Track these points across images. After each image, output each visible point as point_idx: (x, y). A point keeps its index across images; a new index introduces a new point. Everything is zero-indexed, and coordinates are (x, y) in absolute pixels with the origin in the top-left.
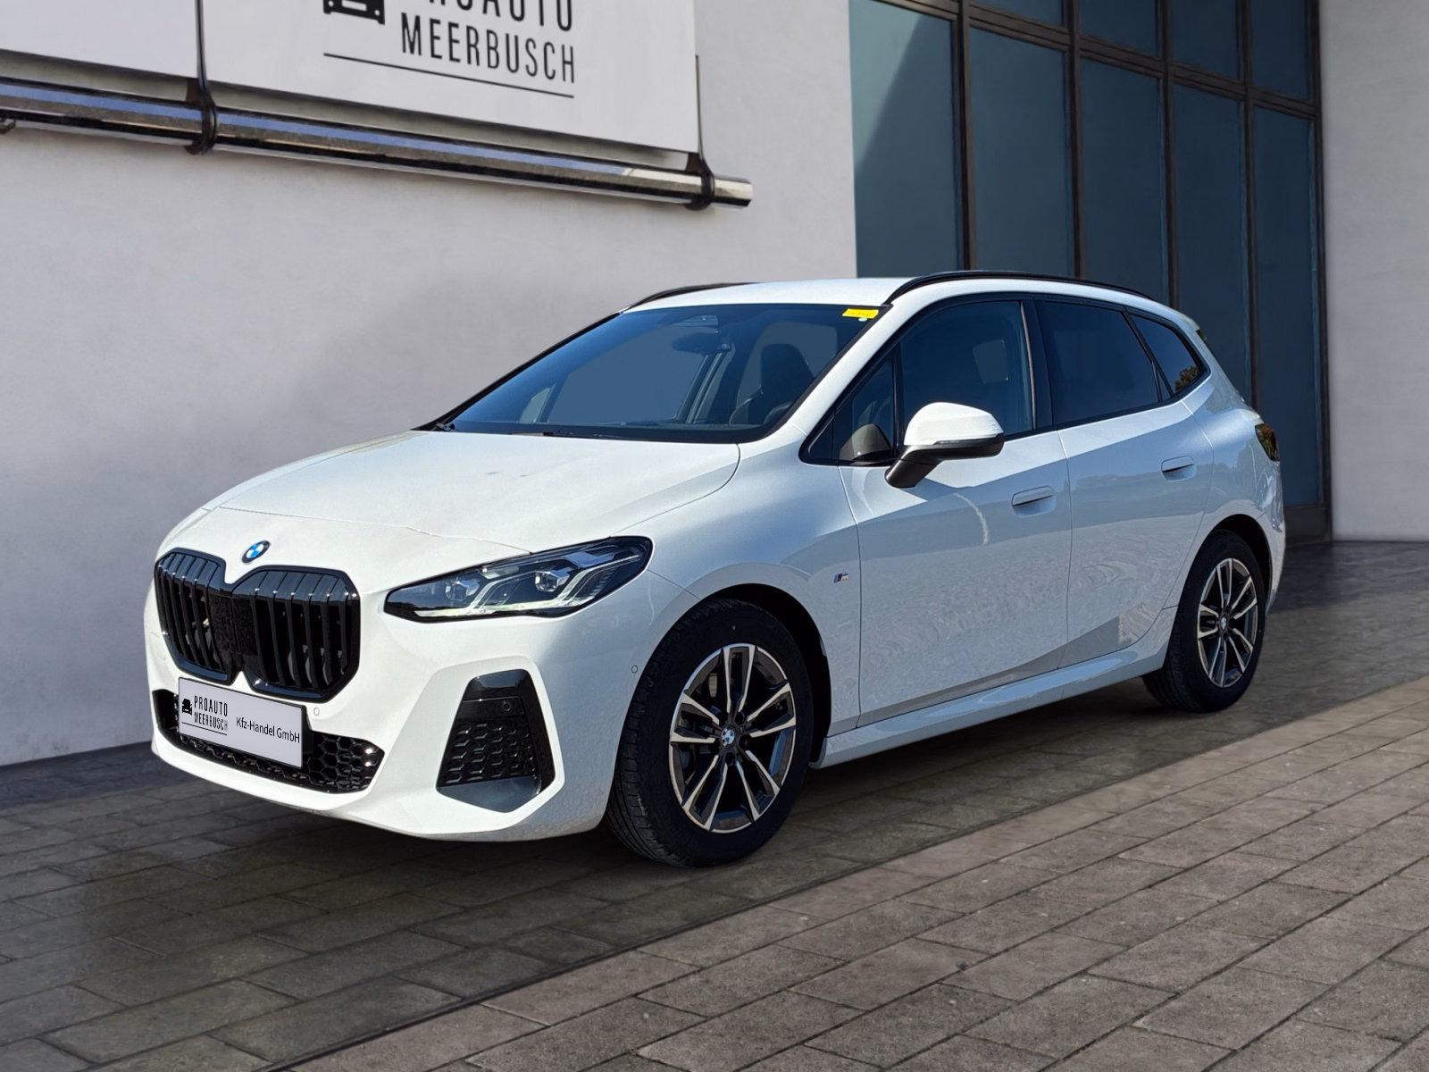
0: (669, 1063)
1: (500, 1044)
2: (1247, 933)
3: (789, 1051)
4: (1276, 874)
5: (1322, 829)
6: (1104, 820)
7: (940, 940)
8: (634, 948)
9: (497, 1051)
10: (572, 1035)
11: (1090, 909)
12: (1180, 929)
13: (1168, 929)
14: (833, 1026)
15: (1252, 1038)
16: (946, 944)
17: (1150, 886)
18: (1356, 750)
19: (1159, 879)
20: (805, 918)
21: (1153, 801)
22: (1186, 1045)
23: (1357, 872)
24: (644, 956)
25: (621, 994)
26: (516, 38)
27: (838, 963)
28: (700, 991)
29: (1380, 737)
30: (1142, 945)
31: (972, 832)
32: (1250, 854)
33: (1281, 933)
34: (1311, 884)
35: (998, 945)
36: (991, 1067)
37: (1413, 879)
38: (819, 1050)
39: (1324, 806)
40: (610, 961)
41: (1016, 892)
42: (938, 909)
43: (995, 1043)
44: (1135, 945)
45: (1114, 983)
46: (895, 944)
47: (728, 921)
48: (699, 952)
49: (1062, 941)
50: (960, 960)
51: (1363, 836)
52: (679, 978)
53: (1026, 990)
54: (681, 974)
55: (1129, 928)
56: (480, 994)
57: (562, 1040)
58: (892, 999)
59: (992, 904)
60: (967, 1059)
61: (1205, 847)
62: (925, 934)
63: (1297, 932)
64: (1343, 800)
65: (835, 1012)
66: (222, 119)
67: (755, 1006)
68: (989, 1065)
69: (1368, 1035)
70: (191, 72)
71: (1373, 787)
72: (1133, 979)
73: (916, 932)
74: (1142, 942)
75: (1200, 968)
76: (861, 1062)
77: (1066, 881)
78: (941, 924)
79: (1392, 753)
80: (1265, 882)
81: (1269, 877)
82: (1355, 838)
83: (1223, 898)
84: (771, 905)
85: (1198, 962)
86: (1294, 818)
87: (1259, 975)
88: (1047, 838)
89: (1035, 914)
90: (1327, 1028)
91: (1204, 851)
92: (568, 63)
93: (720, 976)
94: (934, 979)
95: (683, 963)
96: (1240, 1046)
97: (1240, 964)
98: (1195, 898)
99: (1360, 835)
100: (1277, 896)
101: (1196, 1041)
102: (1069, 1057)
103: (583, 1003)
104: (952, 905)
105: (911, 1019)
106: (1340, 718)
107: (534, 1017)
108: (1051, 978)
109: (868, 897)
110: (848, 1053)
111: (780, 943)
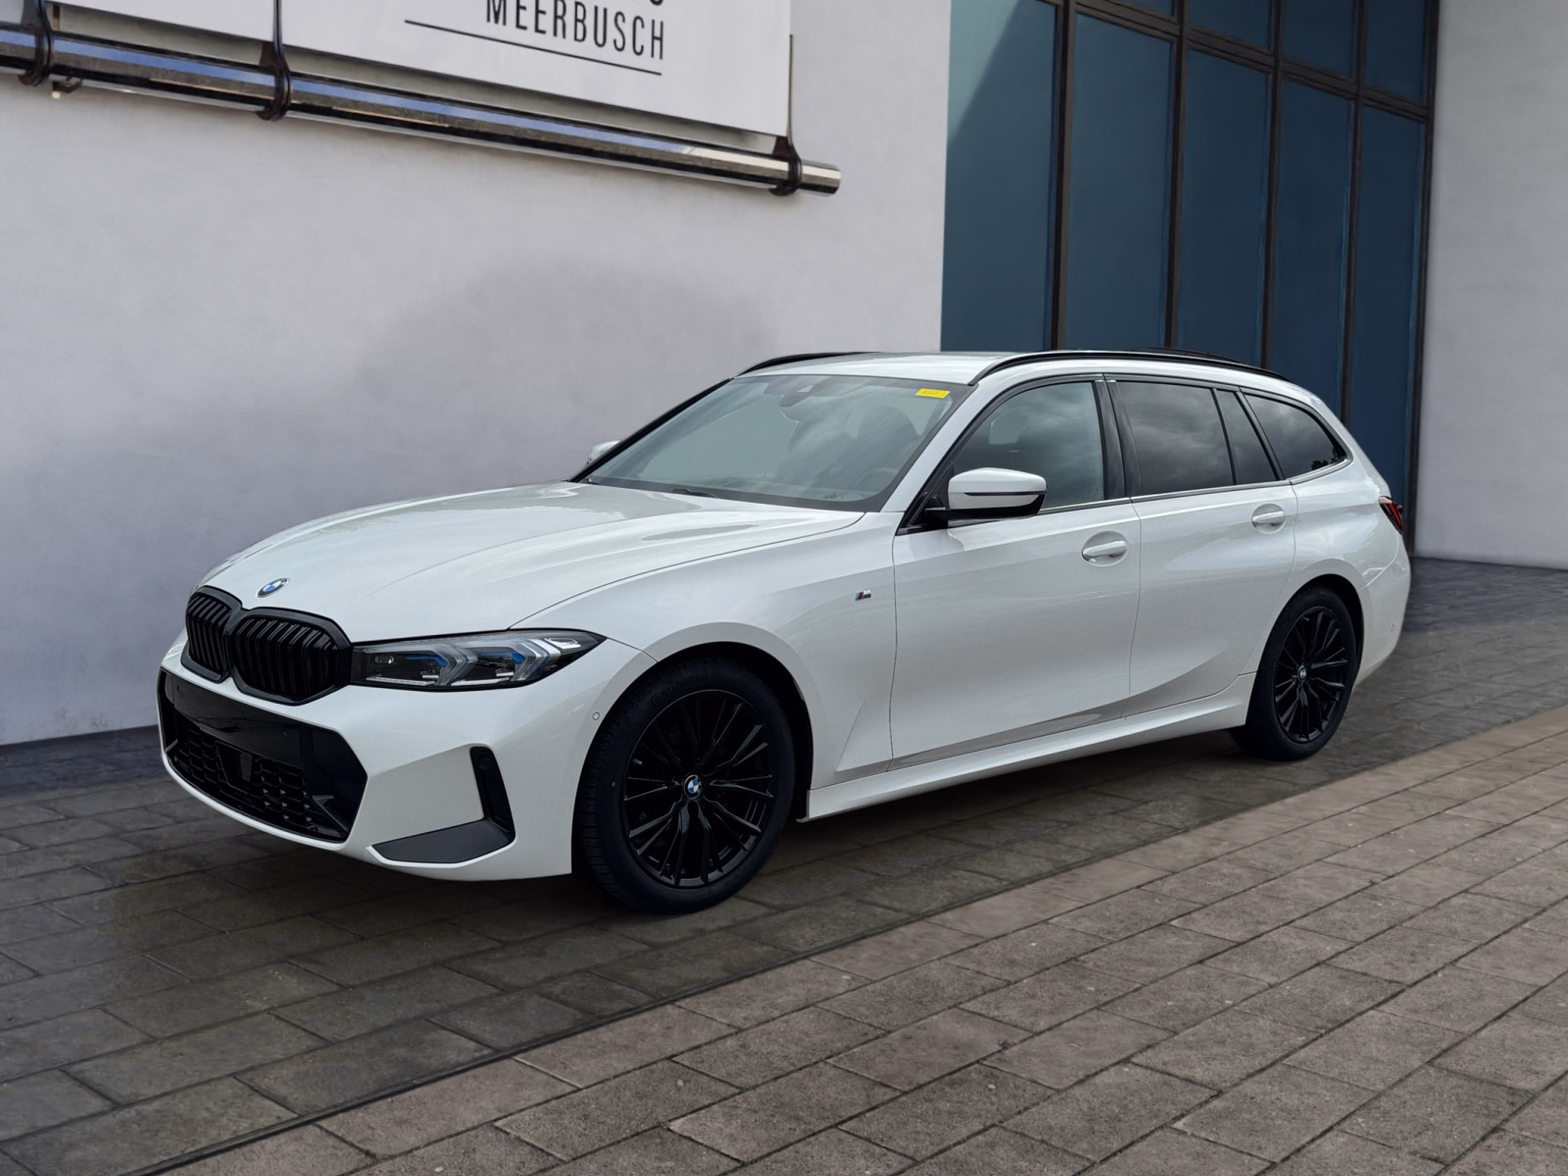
0: (700, 1141)
1: (530, 1107)
2: (1296, 1024)
3: (823, 1134)
4: (1329, 955)
5: (1380, 904)
6: (1157, 879)
7: (982, 1012)
8: (672, 1002)
9: (527, 1115)
10: (605, 1100)
11: (1137, 985)
12: (1228, 1015)
13: (1215, 1015)
14: (869, 1107)
15: (1293, 1148)
16: (988, 1017)
17: (1201, 962)
18: (1423, 813)
19: (1211, 954)
20: (846, 977)
21: (1210, 860)
22: (1225, 1153)
23: (1413, 958)
24: (682, 1010)
25: (656, 1055)
26: (605, 10)
27: (879, 1032)
28: (737, 1057)
29: (1447, 798)
30: (1190, 1031)
31: (1023, 885)
32: (1305, 929)
33: (1330, 1026)
34: (1363, 970)
35: (1042, 1022)
36: (1027, 1167)
37: (1467, 971)
38: (853, 1134)
39: (1384, 877)
40: (646, 1016)
41: (1064, 960)
42: (985, 975)
43: (1033, 1138)
44: (1182, 1030)
45: (1158, 1074)
46: (937, 1013)
47: (769, 975)
48: (738, 1010)
49: (1107, 1021)
50: (1003, 1037)
51: (1422, 916)
52: (716, 1040)
53: (1068, 1077)
54: (719, 1035)
55: (1176, 1010)
56: (513, 1047)
57: (593, 1106)
58: (931, 1079)
59: (1038, 973)
60: (1004, 1156)
61: (1260, 919)
62: (969, 1004)
63: (1348, 1025)
64: (1403, 872)
65: (872, 1090)
66: (296, 85)
67: (792, 1079)
68: (1024, 1164)
69: (1411, 1153)
70: (267, 35)
71: (1435, 857)
72: (1175, 1070)
73: (959, 1000)
74: (1188, 1028)
75: (1245, 1063)
76: (895, 1152)
77: (1115, 948)
78: (985, 994)
79: (1455, 818)
80: (1318, 964)
81: (1324, 958)
82: (1412, 917)
83: (1273, 980)
84: (812, 958)
85: (1243, 1056)
86: (1354, 888)
87: (1303, 1073)
88: (1098, 897)
89: (1080, 988)
90: (1369, 1143)
91: (1259, 923)
92: (657, 38)
93: (757, 1041)
94: (977, 1058)
95: (721, 1023)
96: (1280, 1158)
97: (1285, 1061)
98: (1245, 978)
99: (1418, 915)
100: (1329, 982)
101: (1236, 1150)
102: (1106, 1159)
103: (618, 1063)
104: (998, 971)
105: (948, 1104)
106: (1406, 773)
107: (566, 1077)
108: (1094, 1064)
109: (914, 956)
110: (882, 1140)
111: (820, 1005)
